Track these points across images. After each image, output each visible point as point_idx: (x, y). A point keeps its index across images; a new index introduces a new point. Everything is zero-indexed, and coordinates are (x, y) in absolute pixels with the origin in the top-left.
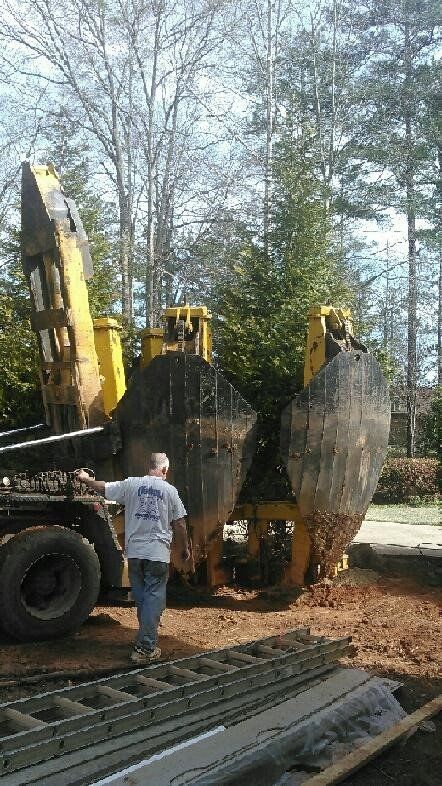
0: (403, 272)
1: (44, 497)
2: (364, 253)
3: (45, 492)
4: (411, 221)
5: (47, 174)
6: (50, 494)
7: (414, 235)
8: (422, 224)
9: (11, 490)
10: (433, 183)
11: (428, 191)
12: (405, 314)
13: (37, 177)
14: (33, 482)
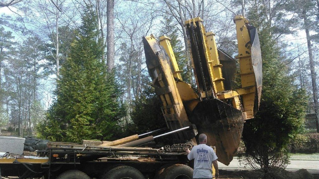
0: (307, 55)
1: (176, 153)
2: (288, 49)
3: (176, 152)
4: (307, 32)
5: (152, 39)
6: (178, 152)
7: (309, 38)
8: (312, 33)
9: (165, 151)
10: (315, 15)
11: (313, 19)
12: (309, 71)
13: (148, 40)
14: (172, 148)
